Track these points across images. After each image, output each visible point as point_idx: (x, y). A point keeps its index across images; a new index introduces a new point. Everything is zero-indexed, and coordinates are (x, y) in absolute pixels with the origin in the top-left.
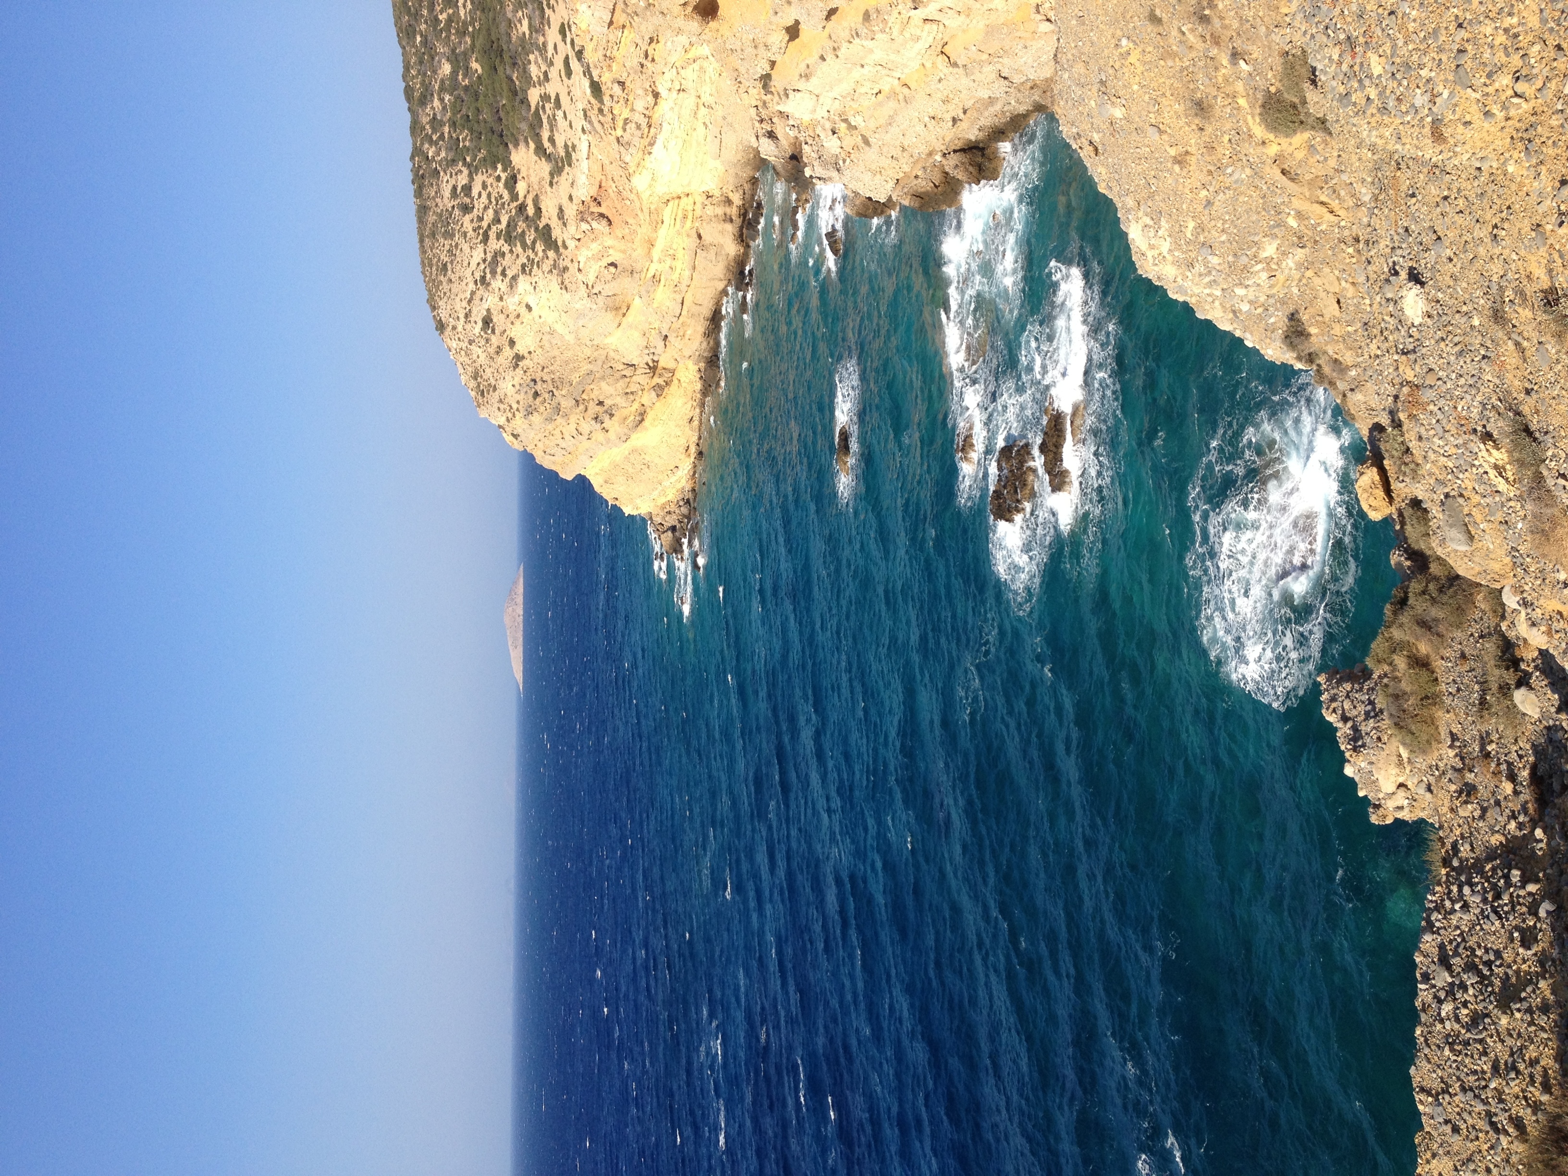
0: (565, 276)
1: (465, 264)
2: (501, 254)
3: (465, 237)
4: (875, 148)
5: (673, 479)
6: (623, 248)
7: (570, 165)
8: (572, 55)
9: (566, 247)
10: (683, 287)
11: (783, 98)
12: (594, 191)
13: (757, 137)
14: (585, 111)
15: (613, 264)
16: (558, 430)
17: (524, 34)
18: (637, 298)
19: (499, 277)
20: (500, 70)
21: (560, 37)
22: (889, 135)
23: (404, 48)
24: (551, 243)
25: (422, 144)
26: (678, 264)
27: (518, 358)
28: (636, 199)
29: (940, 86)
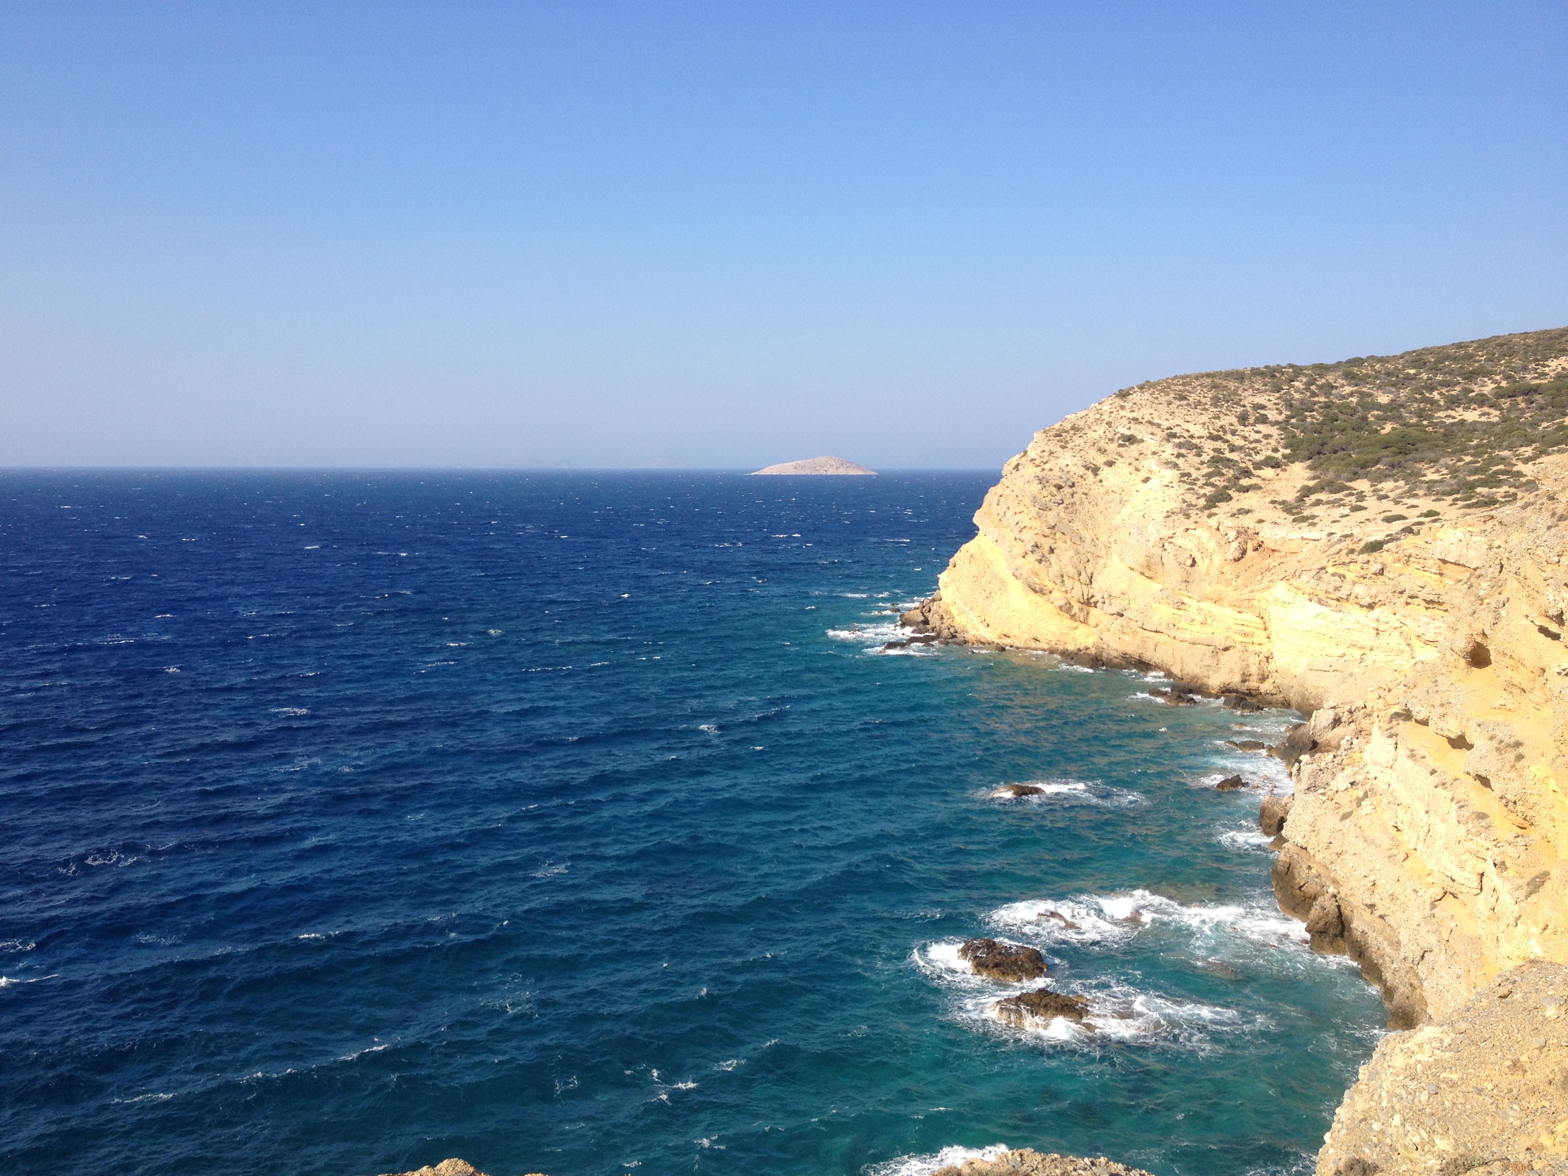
0: (1181, 516)
1: (1188, 418)
2: (1199, 452)
3: (1215, 418)
4: (1339, 825)
5: (976, 622)
6: (1212, 573)
7: (1294, 521)
8: (1408, 523)
9: (1210, 516)
10: (1173, 632)
11: (1388, 733)
12: (1268, 544)
13: (1334, 708)
14: (1351, 535)
15: (1194, 563)
16: (1023, 509)
17: (1425, 475)
18: (1160, 587)
19: (1176, 451)
20: (1386, 452)
21: (1425, 511)
22: (1353, 839)
23: (1402, 357)
24: (1212, 502)
25: (1306, 375)
26: (1197, 627)
27: (1095, 470)
28: (1263, 586)
29: (1410, 891)
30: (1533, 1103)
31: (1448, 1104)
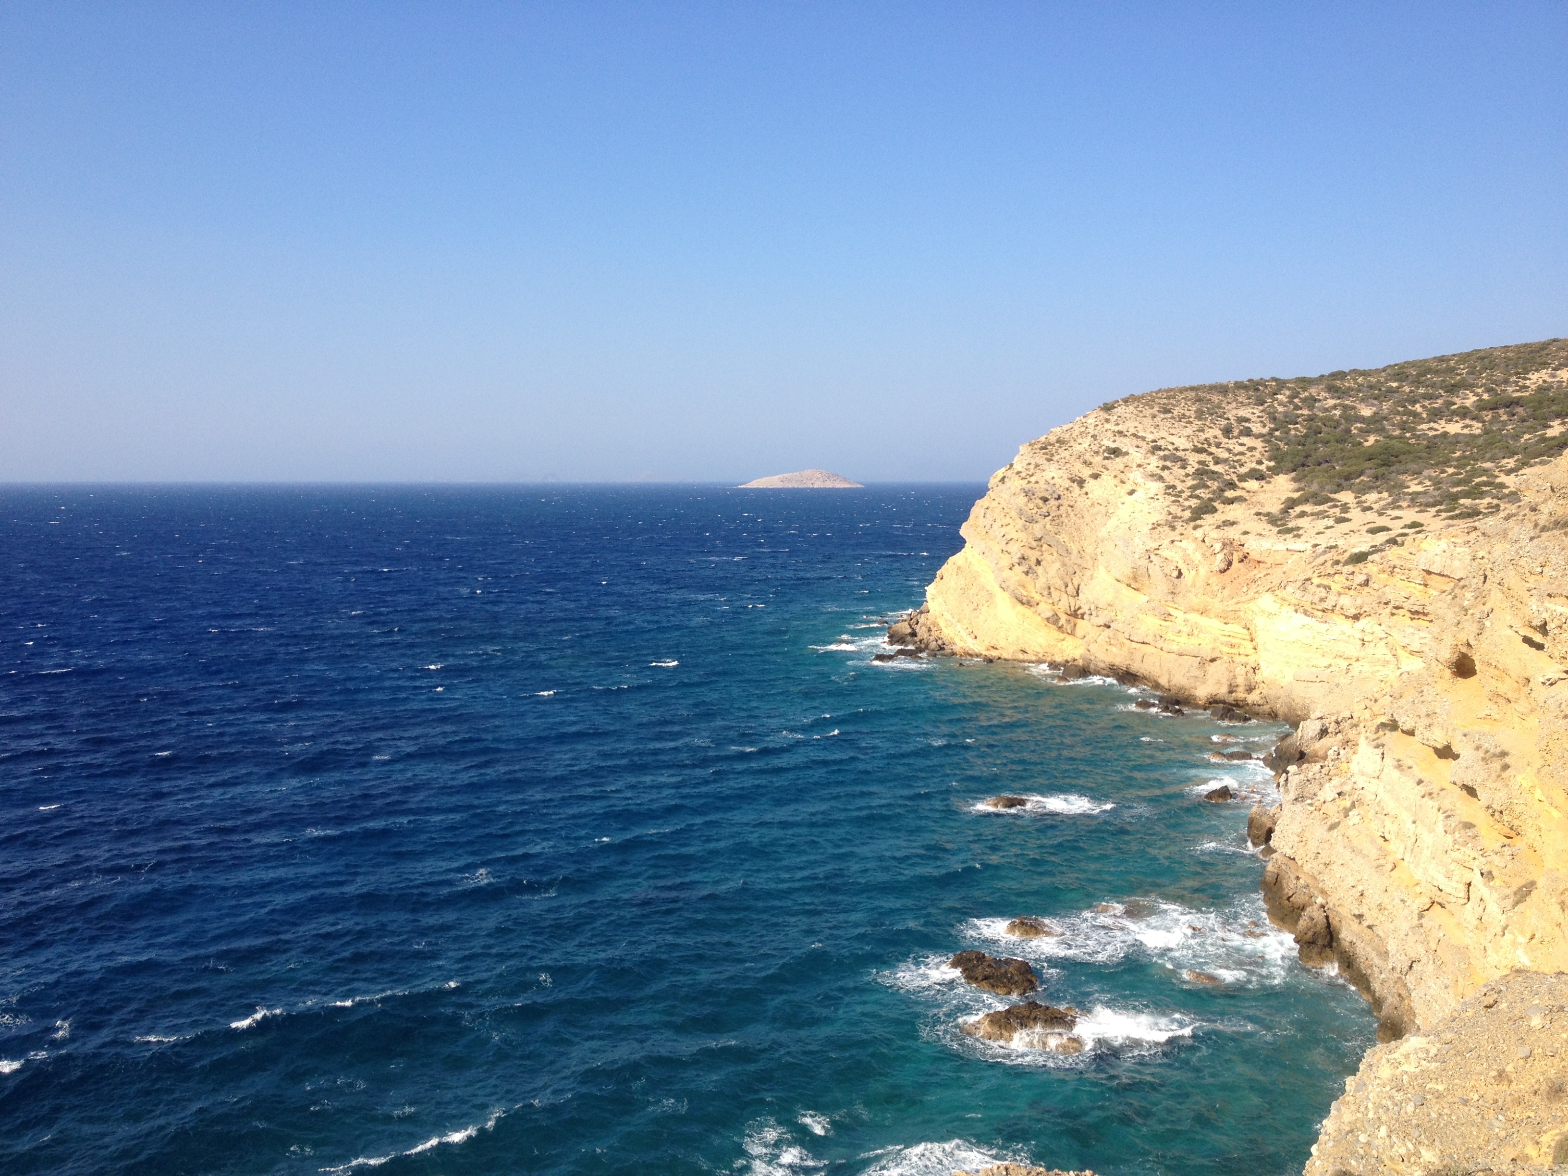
0: (1166, 528)
1: (1172, 431)
2: (1184, 464)
3: (1199, 431)
4: (1326, 835)
5: (964, 634)
6: (1198, 584)
7: (1279, 532)
8: (1392, 534)
9: (1195, 528)
10: (1160, 644)
11: (1375, 743)
12: (1254, 555)
13: (1321, 718)
14: (1336, 547)
15: (1180, 574)
16: (1010, 521)
17: (1408, 487)
18: (1146, 598)
19: (1161, 464)
20: (1370, 464)
21: (1409, 522)
22: (1341, 849)
23: (1384, 370)
24: (1198, 513)
25: (1289, 389)
26: (1183, 639)
27: (1081, 483)
28: (1249, 597)
29: (1397, 901)
30: (1518, 1113)
31: (1434, 1115)
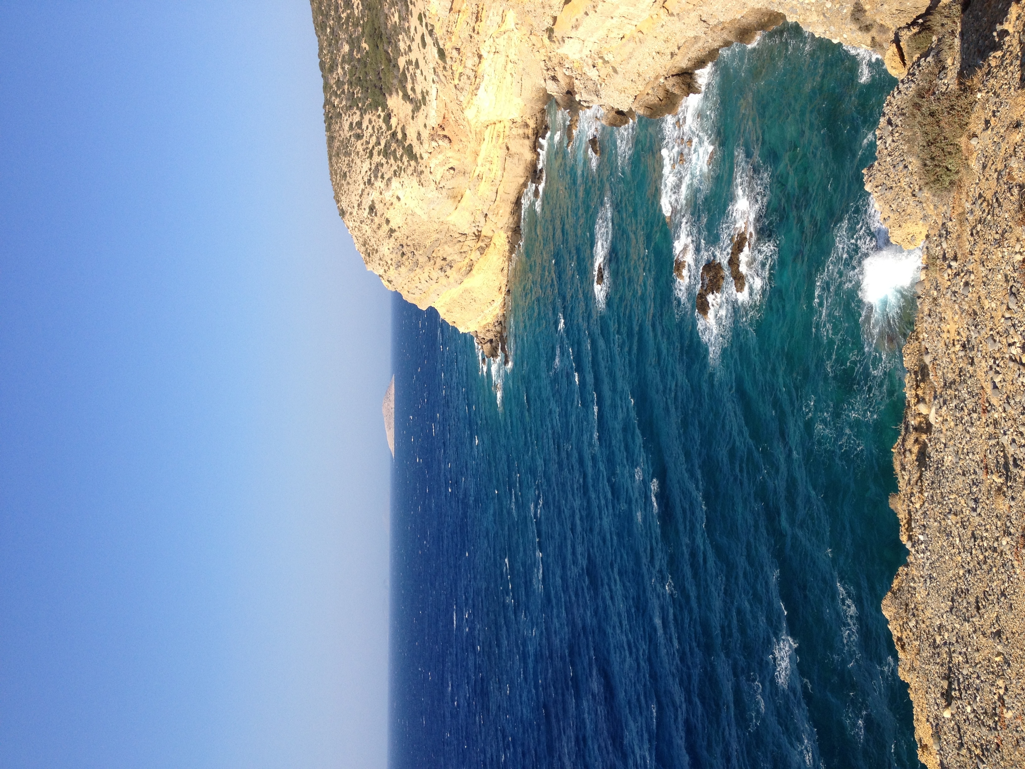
0: (422, 177)
1: (358, 172)
2: (380, 165)
3: (358, 155)
4: (621, 75)
5: (491, 308)
6: (459, 157)
7: (425, 105)
8: (426, 33)
9: (422, 158)
10: (497, 182)
11: (561, 43)
12: (440, 121)
13: (545, 80)
14: (434, 69)
15: (452, 168)
16: (417, 277)
17: (396, 22)
18: (468, 190)
19: (379, 179)
20: (380, 47)
21: (418, 22)
22: (630, 65)
23: (319, 36)
24: (412, 156)
25: (331, 97)
26: (494, 167)
27: (392, 231)
28: (467, 125)
29: (662, 30)
